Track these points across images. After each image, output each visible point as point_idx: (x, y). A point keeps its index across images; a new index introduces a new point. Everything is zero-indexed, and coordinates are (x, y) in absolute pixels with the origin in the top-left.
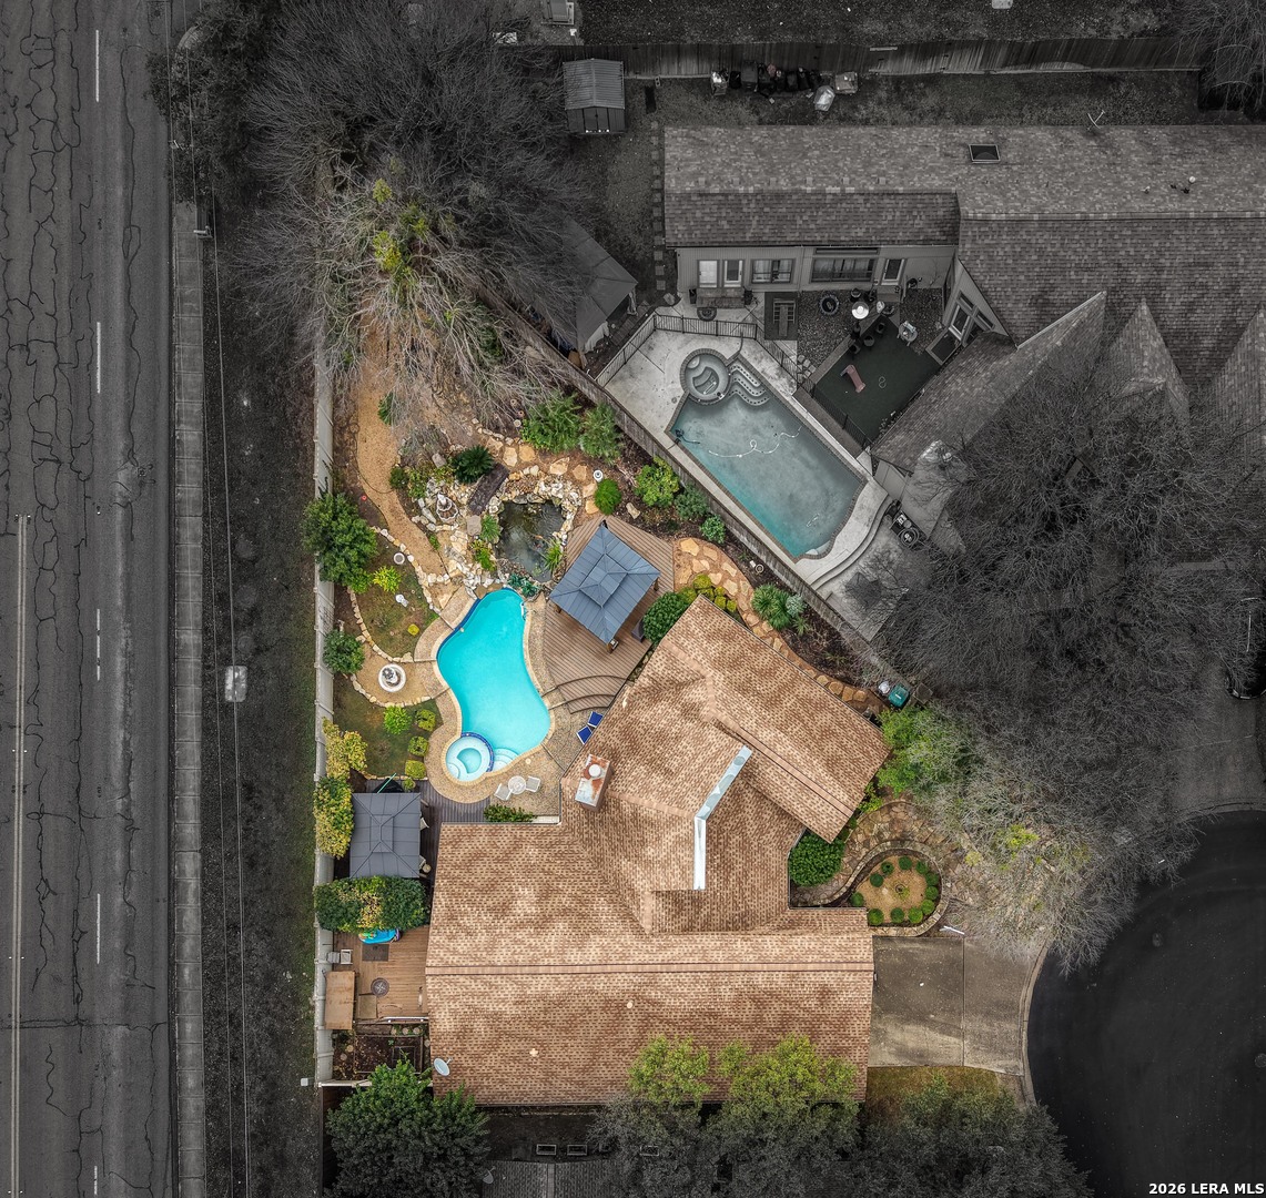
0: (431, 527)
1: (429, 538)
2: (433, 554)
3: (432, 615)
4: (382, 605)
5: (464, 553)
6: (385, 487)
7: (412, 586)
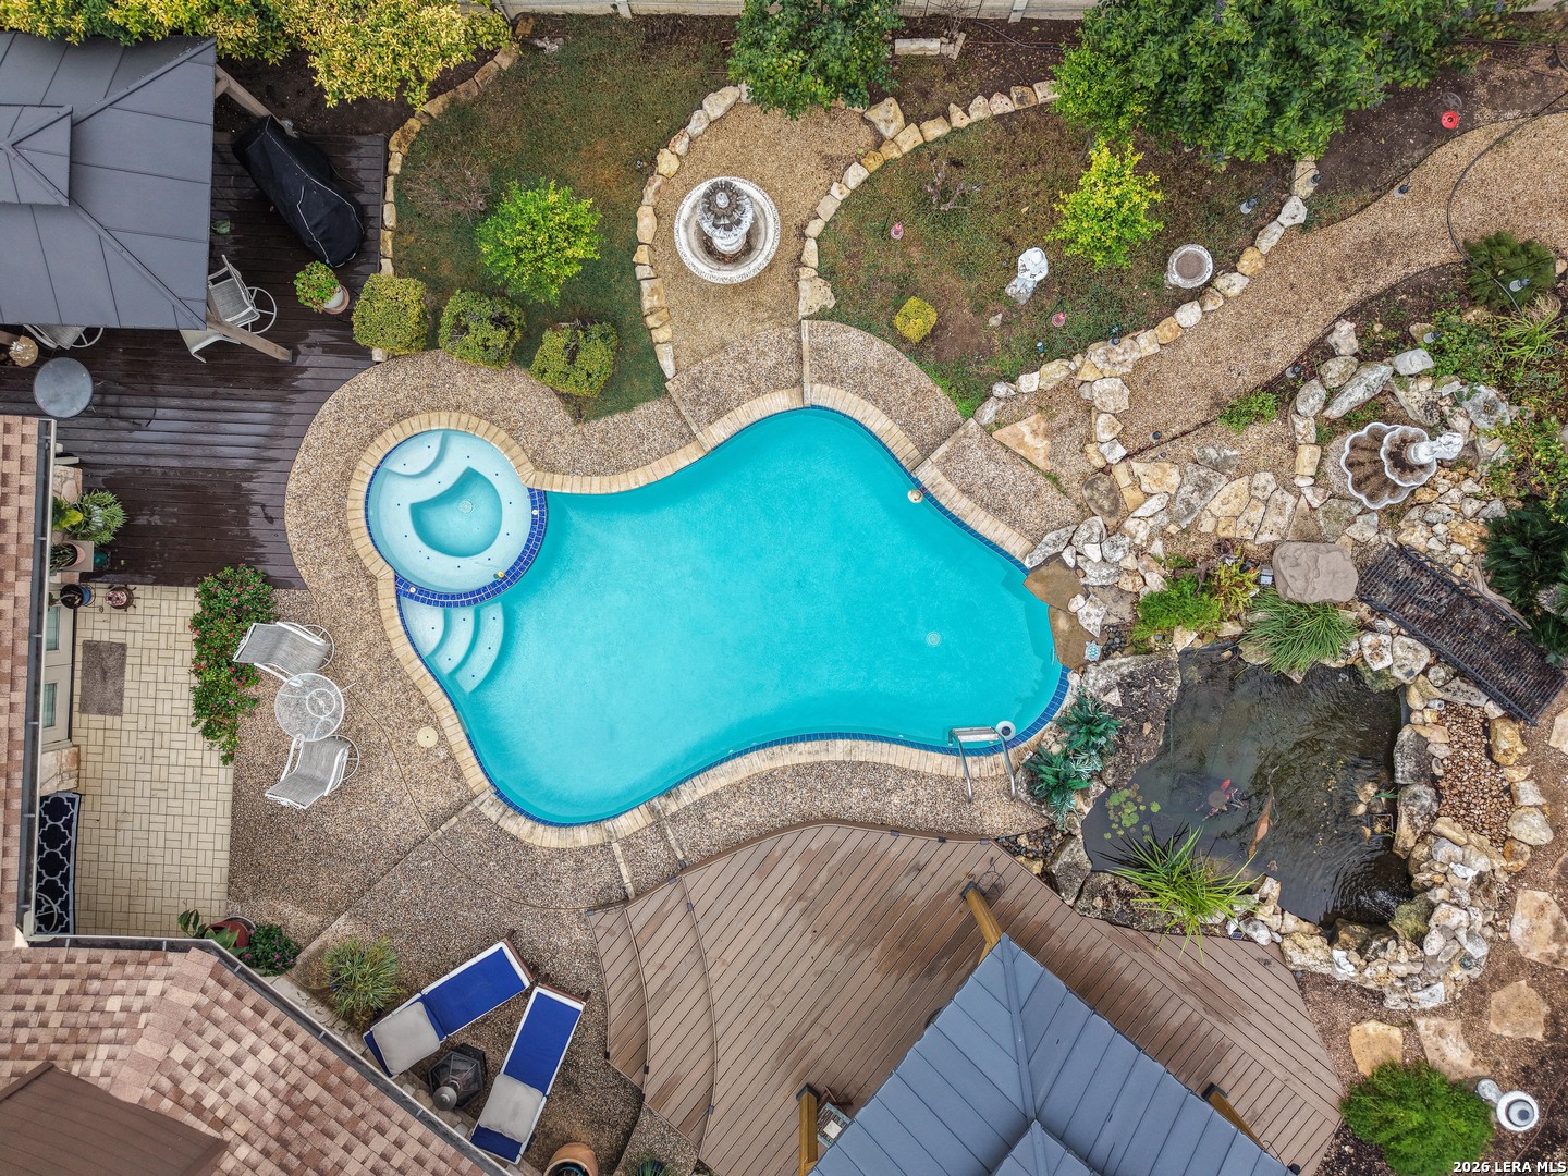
0: (1310, 399)
1: (1268, 387)
2: (1202, 401)
3: (971, 392)
4: (1014, 201)
5: (1207, 526)
6: (1472, 217)
7: (1083, 318)
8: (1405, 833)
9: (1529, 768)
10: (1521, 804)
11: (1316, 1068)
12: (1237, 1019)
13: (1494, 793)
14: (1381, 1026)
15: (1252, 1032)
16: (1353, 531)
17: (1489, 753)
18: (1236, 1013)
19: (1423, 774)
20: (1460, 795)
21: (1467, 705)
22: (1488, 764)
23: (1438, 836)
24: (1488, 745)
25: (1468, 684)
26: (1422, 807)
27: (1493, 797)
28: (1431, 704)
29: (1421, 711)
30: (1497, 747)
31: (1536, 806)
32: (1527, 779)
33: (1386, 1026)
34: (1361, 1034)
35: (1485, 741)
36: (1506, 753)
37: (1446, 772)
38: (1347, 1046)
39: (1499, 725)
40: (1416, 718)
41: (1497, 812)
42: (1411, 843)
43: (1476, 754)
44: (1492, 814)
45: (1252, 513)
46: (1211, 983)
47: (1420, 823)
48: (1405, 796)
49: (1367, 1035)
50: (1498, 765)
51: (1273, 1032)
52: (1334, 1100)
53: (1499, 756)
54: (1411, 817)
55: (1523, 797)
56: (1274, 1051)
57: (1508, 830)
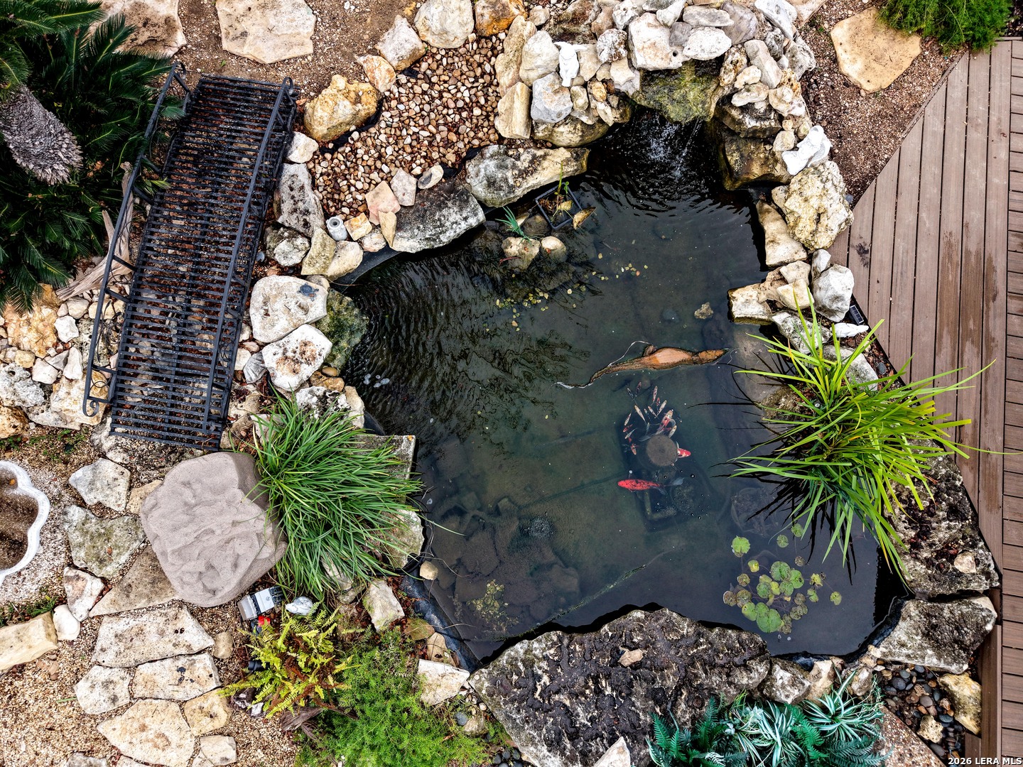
5: (220, 750)
8: (553, 168)
9: (360, 60)
10: (420, 45)
11: (956, 107)
12: (973, 245)
13: (425, 87)
14: (843, 56)
15: (975, 216)
16: (116, 499)
17: (369, 122)
18: (965, 253)
19: (452, 190)
20: (453, 127)
21: (314, 186)
22: (386, 115)
23: (531, 125)
24: (360, 129)
25: (281, 201)
26: (501, 167)
27: (432, 85)
28: (342, 235)
29: (360, 242)
30: (355, 115)
31: (412, 24)
32: (379, 54)
33: (839, 50)
34: (870, 75)
35: (356, 135)
36: (358, 100)
37: (431, 162)
38: (898, 84)
39: (320, 129)
40: (374, 244)
41: (450, 68)
42: (563, 154)
43: (383, 137)
44: (457, 73)
45: (161, 681)
46: (951, 311)
47: (526, 157)
48: (498, 198)
49: (867, 68)
50: (382, 101)
51: (953, 190)
52: (980, 62)
53: (369, 106)
54: (524, 174)
55: (409, 47)
56: (976, 172)
57: (467, 42)
